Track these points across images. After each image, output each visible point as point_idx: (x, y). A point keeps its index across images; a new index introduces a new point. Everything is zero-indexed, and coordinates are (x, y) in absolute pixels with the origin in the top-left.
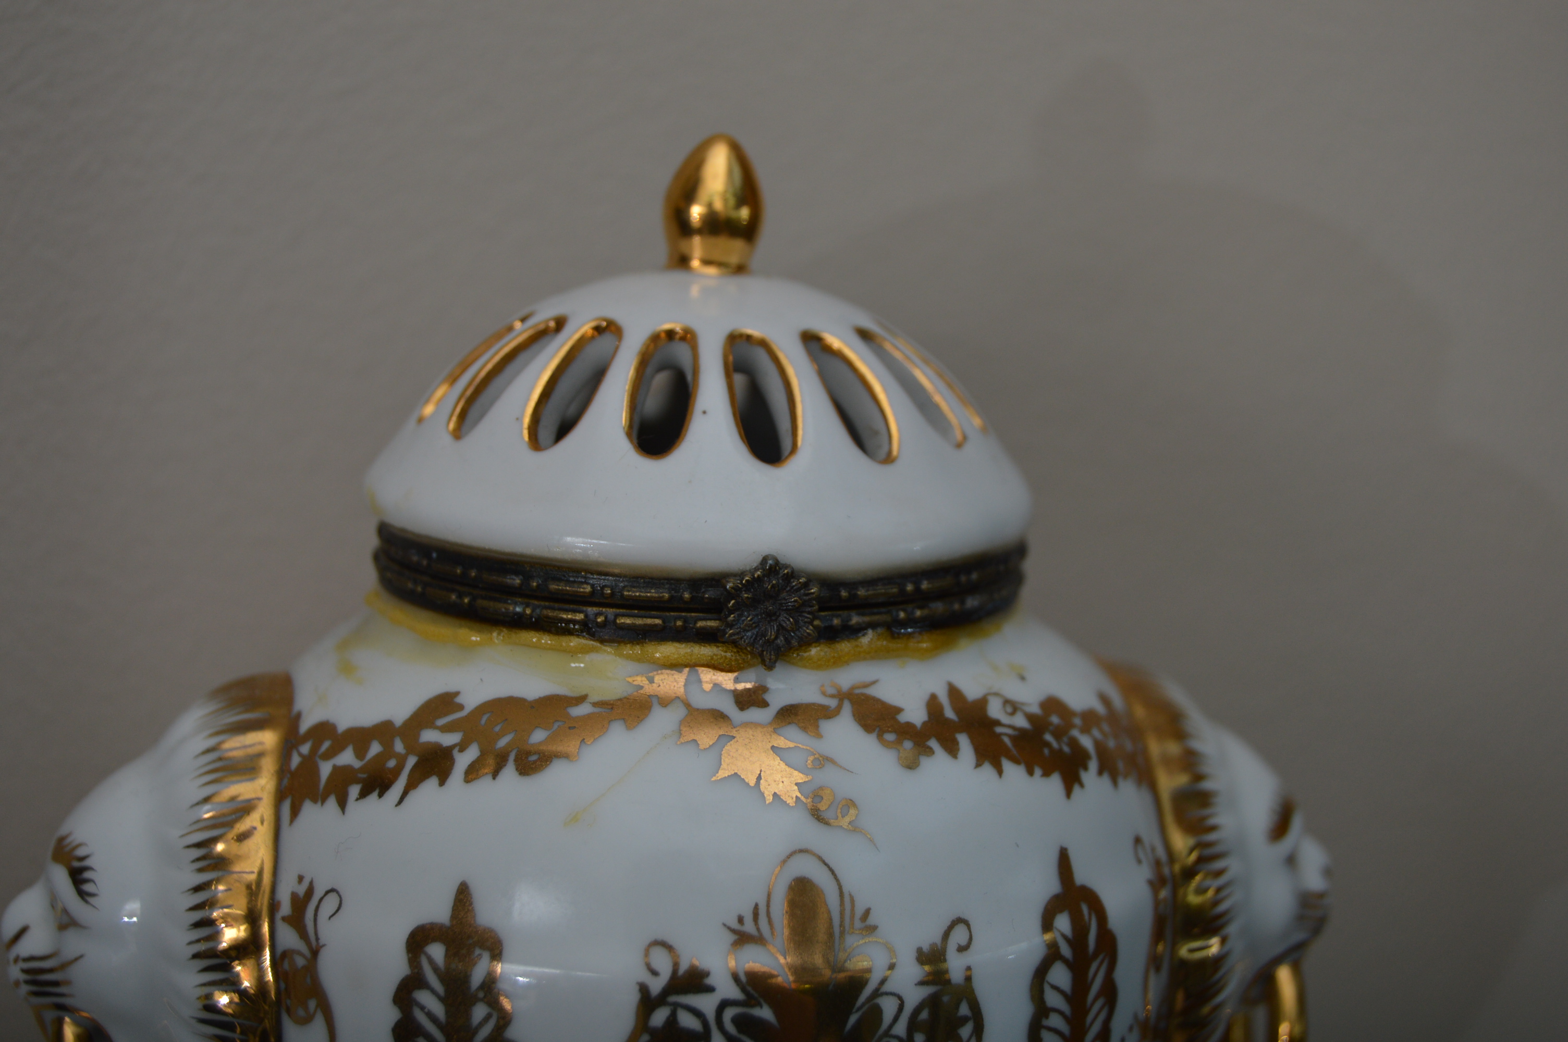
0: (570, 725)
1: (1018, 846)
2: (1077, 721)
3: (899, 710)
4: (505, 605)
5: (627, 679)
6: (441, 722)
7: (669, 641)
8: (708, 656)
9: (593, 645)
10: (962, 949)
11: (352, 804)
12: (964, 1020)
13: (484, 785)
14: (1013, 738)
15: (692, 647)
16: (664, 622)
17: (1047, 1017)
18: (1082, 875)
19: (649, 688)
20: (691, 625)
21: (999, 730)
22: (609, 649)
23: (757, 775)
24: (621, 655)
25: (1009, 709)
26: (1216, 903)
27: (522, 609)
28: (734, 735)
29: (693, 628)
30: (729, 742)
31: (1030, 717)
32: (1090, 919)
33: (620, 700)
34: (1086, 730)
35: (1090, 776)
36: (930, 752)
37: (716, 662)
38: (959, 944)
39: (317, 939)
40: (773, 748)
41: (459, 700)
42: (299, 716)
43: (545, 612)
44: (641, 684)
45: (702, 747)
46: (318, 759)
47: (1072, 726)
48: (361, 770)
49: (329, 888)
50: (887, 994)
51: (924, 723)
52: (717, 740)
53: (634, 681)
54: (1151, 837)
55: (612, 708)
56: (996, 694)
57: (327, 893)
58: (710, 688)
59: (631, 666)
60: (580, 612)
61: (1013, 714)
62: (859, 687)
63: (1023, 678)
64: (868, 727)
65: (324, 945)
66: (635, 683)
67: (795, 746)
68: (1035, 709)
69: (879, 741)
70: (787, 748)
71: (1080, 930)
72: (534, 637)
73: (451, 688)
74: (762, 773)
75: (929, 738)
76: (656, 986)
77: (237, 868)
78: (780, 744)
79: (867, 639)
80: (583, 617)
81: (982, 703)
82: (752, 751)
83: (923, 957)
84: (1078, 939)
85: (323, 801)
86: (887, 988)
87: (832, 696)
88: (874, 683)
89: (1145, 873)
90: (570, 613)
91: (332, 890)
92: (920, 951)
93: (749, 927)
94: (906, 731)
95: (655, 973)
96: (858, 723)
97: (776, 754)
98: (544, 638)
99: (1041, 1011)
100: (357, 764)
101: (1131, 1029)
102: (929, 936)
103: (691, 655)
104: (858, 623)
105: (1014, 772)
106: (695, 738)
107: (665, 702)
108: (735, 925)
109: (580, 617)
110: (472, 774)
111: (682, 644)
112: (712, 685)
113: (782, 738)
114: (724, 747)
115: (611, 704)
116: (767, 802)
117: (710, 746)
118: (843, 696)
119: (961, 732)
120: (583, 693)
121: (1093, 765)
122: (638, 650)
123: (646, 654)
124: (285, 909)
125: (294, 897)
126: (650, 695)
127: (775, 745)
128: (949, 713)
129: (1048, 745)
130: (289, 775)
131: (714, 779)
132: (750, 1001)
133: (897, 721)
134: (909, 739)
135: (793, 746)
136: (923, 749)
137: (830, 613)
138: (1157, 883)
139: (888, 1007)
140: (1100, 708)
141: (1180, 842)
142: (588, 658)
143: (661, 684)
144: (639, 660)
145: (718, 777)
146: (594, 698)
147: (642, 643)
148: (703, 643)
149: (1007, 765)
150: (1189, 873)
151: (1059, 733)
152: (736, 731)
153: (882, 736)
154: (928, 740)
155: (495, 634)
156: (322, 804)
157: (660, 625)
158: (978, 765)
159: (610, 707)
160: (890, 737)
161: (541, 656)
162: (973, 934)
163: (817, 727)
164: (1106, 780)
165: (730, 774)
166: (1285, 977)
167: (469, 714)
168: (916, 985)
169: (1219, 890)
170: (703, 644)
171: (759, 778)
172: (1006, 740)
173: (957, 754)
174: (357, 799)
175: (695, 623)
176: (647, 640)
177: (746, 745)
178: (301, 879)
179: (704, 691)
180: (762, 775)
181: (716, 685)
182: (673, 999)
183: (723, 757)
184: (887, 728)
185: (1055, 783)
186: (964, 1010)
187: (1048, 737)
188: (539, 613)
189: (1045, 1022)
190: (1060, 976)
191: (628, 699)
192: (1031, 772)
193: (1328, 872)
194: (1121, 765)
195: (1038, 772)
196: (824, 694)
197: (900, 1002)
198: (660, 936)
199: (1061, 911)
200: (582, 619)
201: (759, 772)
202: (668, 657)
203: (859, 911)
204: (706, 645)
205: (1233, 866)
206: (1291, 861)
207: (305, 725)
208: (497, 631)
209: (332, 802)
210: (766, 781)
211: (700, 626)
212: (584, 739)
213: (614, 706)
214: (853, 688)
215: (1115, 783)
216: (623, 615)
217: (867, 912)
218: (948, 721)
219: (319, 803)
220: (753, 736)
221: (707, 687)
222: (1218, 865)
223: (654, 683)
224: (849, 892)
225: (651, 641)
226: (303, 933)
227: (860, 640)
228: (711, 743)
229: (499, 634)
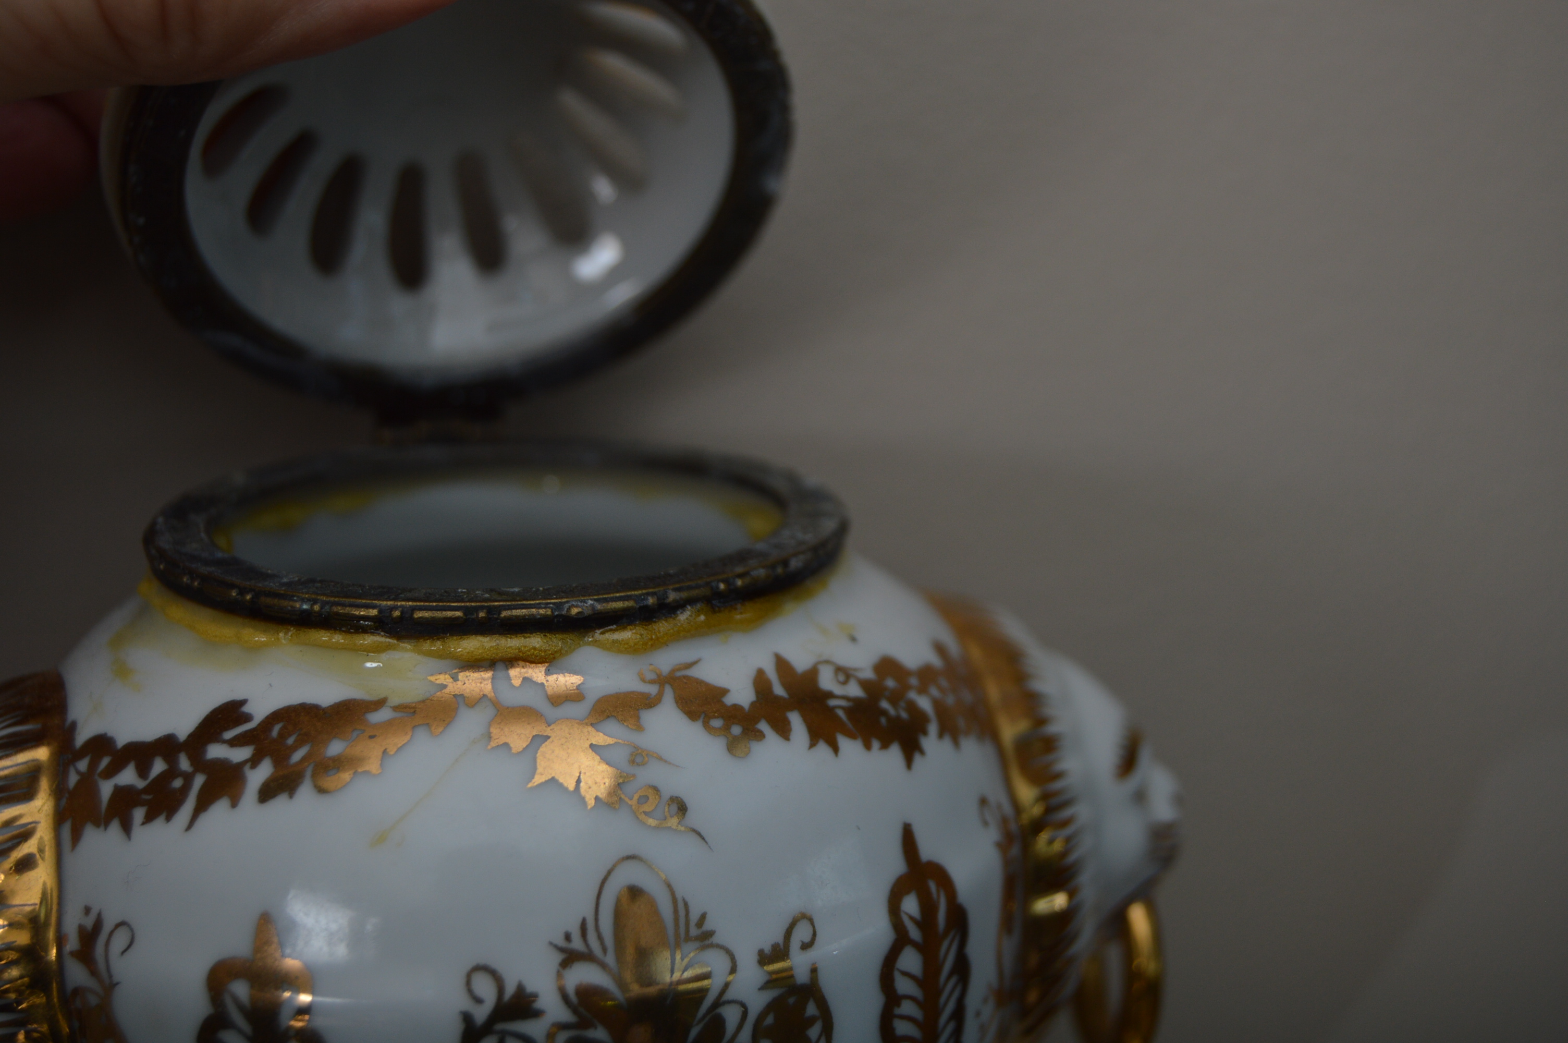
0: (371, 734)
1: (859, 828)
2: (914, 681)
3: (724, 692)
4: (291, 603)
5: (429, 678)
6: (229, 735)
7: (472, 635)
8: (516, 649)
9: (389, 642)
10: (806, 946)
11: (138, 831)
12: (811, 1021)
13: (280, 803)
14: (847, 710)
15: (497, 639)
16: (465, 614)
17: (899, 1005)
18: (928, 851)
19: (454, 687)
20: (495, 616)
21: (832, 703)
22: (408, 646)
23: (577, 778)
24: (421, 652)
25: (842, 678)
26: (1064, 854)
27: (310, 606)
28: (549, 735)
29: (497, 619)
30: (543, 743)
31: (864, 684)
32: (938, 896)
33: (423, 701)
34: (922, 690)
35: (931, 742)
36: (760, 736)
37: (525, 655)
38: (802, 942)
39: (111, 976)
40: (592, 746)
41: (246, 709)
42: (74, 725)
43: (335, 609)
44: (445, 683)
45: (514, 751)
46: (96, 777)
47: (906, 687)
48: (145, 790)
49: (119, 920)
50: (730, 1002)
51: (753, 704)
52: (531, 742)
53: (436, 680)
54: (998, 795)
55: (415, 712)
56: (827, 662)
57: (118, 925)
58: (520, 683)
59: (432, 663)
60: (374, 607)
61: (845, 683)
62: (679, 670)
63: (853, 639)
64: (692, 715)
65: (117, 984)
66: (438, 682)
67: (616, 742)
68: (869, 674)
69: (706, 729)
70: (607, 745)
71: (928, 907)
72: (324, 636)
73: (238, 696)
74: (581, 775)
75: (757, 721)
76: (481, 1014)
77: (17, 901)
78: (599, 741)
79: (684, 617)
80: (377, 613)
81: (813, 673)
82: (569, 751)
83: (764, 959)
84: (926, 920)
85: (107, 824)
86: (729, 995)
87: (652, 682)
88: (695, 663)
89: (992, 835)
90: (362, 609)
91: (122, 924)
92: (761, 953)
93: (577, 944)
94: (734, 715)
95: (478, 1001)
96: (682, 710)
97: (595, 753)
98: (336, 638)
99: (891, 998)
100: (140, 784)
101: (985, 1001)
102: (771, 936)
103: (497, 649)
104: (675, 601)
105: (850, 747)
106: (507, 741)
107: (472, 702)
108: (561, 942)
109: (374, 612)
110: (267, 793)
111: (486, 637)
112: (521, 679)
113: (601, 734)
114: (538, 749)
115: (413, 708)
116: (589, 807)
117: (524, 749)
118: (663, 681)
119: (791, 710)
120: (382, 696)
121: (933, 728)
122: (438, 645)
123: (448, 651)
124: (72, 943)
125: (81, 930)
126: (456, 694)
127: (594, 743)
128: (779, 690)
129: (884, 713)
130: (67, 795)
131: (530, 785)
132: (583, 1023)
133: (723, 705)
134: (737, 724)
135: (613, 742)
136: (753, 733)
137: (644, 591)
138: (1004, 845)
139: (731, 1015)
140: (934, 660)
141: (1026, 793)
142: (384, 656)
143: (466, 682)
144: (440, 656)
145: (534, 783)
146: (395, 700)
147: (443, 638)
148: (509, 634)
149: (844, 743)
150: (1037, 826)
151: (895, 698)
152: (551, 730)
153: (708, 723)
154: (757, 723)
155: (281, 635)
156: (106, 829)
157: (462, 617)
158: (812, 745)
159: (412, 710)
160: (717, 723)
161: (333, 656)
162: (816, 927)
163: (638, 718)
164: (947, 743)
165: (547, 779)
166: (1139, 918)
167: (259, 725)
168: (760, 989)
169: (1068, 840)
170: (509, 636)
171: (579, 781)
172: (840, 713)
173: (789, 735)
174: (143, 824)
175: (500, 613)
176: (448, 635)
177: (562, 744)
178: (87, 910)
179: (513, 686)
180: (581, 777)
181: (526, 680)
182: (500, 1026)
183: (538, 761)
184: (712, 714)
185: (895, 754)
186: (811, 1009)
187: (885, 704)
188: (328, 610)
189: (897, 1011)
190: (910, 961)
191: (431, 700)
192: (868, 747)
193: (1179, 800)
194: (961, 723)
195: (876, 744)
196: (643, 680)
197: (743, 1009)
198: (482, 961)
199: (908, 893)
200: (376, 616)
201: (578, 775)
202: (472, 652)
203: (694, 916)
204: (513, 637)
205: (1082, 812)
206: (1140, 797)
207: (82, 737)
208: (284, 630)
209: (115, 827)
210: (587, 783)
211: (505, 617)
212: (386, 749)
213: (417, 710)
214: (673, 671)
215: (956, 743)
216: (421, 609)
217: (703, 917)
218: (778, 698)
219: (102, 828)
220: (570, 734)
221: (517, 682)
222: (1066, 813)
223: (458, 680)
224: (683, 897)
225: (452, 635)
226: (94, 972)
227: (678, 618)
228: (525, 746)
229: (286, 634)
